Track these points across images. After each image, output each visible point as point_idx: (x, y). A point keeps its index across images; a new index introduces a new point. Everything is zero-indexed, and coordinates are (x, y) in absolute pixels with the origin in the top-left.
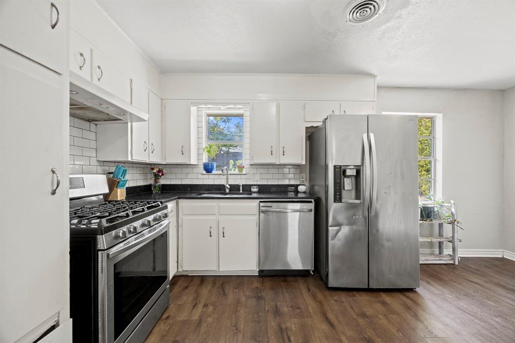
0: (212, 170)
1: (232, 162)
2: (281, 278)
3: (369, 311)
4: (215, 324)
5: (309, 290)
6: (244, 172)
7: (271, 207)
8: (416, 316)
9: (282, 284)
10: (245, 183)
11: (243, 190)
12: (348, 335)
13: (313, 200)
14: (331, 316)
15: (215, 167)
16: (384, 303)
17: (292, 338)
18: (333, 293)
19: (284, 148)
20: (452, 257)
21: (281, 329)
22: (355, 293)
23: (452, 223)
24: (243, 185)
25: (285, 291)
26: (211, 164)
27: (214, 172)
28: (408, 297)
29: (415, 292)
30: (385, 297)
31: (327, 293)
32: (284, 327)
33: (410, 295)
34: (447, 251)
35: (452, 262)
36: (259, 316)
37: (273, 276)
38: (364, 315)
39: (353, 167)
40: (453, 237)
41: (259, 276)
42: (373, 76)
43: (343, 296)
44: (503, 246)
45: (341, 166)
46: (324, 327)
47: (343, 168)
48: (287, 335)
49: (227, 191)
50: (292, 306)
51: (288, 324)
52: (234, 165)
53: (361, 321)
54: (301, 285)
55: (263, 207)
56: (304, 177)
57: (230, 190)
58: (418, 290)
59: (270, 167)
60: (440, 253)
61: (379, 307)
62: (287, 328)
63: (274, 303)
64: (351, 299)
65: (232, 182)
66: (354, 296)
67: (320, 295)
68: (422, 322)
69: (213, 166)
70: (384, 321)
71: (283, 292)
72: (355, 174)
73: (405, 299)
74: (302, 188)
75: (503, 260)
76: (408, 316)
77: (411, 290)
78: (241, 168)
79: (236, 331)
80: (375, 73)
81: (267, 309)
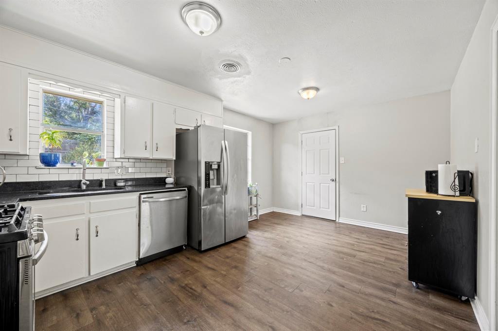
0: (57, 163)
1: (86, 154)
2: (161, 260)
3: (229, 254)
4: (119, 314)
5: (188, 258)
6: (105, 166)
7: (152, 197)
8: (250, 247)
9: (164, 263)
10: (107, 178)
11: (106, 186)
12: (224, 269)
13: (186, 189)
14: (210, 265)
15: (61, 159)
16: (235, 248)
17: (193, 287)
18: (206, 253)
19: (157, 144)
20: (256, 216)
21: (183, 287)
22: (218, 249)
23: (256, 196)
24: (106, 180)
25: (170, 266)
26: (55, 155)
27: (58, 165)
28: (244, 241)
29: (246, 237)
30: (234, 245)
31: (201, 255)
32: (183, 285)
33: (245, 239)
34: (254, 213)
35: (256, 218)
36: (159, 289)
37: (152, 261)
38: (228, 257)
39: (216, 163)
40: (257, 204)
41: (138, 265)
42: (222, 101)
43: (212, 253)
44: (273, 205)
45: (209, 162)
46: (209, 272)
47: (210, 163)
48: (189, 287)
49: (84, 187)
50: (182, 272)
51: (186, 282)
52: (91, 158)
53: (228, 260)
54: (181, 258)
55: (144, 198)
56: (170, 171)
57: (88, 186)
58: (247, 236)
59: (148, 161)
60: (251, 215)
61: (233, 250)
62: (186, 285)
63: (167, 277)
64: (217, 252)
65: (89, 177)
66: (218, 250)
67: (197, 258)
68: (253, 249)
69: (58, 158)
70: (239, 256)
71: (168, 267)
72: (217, 168)
73: (243, 242)
74: (170, 180)
75: (273, 212)
76: (247, 249)
77: (244, 237)
78: (101, 161)
79: (145, 307)
80: (223, 99)
81: (162, 282)
